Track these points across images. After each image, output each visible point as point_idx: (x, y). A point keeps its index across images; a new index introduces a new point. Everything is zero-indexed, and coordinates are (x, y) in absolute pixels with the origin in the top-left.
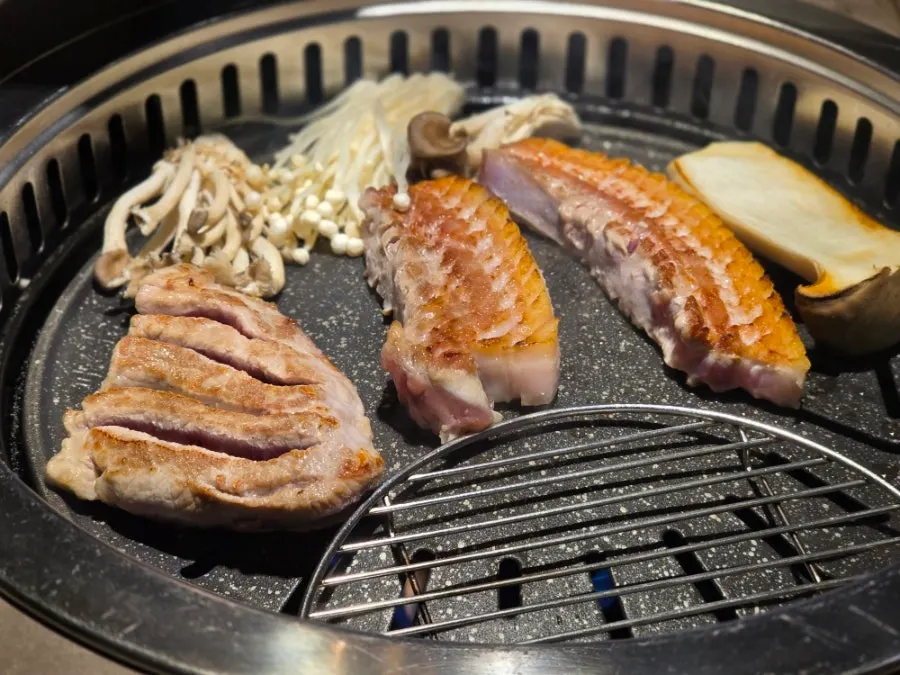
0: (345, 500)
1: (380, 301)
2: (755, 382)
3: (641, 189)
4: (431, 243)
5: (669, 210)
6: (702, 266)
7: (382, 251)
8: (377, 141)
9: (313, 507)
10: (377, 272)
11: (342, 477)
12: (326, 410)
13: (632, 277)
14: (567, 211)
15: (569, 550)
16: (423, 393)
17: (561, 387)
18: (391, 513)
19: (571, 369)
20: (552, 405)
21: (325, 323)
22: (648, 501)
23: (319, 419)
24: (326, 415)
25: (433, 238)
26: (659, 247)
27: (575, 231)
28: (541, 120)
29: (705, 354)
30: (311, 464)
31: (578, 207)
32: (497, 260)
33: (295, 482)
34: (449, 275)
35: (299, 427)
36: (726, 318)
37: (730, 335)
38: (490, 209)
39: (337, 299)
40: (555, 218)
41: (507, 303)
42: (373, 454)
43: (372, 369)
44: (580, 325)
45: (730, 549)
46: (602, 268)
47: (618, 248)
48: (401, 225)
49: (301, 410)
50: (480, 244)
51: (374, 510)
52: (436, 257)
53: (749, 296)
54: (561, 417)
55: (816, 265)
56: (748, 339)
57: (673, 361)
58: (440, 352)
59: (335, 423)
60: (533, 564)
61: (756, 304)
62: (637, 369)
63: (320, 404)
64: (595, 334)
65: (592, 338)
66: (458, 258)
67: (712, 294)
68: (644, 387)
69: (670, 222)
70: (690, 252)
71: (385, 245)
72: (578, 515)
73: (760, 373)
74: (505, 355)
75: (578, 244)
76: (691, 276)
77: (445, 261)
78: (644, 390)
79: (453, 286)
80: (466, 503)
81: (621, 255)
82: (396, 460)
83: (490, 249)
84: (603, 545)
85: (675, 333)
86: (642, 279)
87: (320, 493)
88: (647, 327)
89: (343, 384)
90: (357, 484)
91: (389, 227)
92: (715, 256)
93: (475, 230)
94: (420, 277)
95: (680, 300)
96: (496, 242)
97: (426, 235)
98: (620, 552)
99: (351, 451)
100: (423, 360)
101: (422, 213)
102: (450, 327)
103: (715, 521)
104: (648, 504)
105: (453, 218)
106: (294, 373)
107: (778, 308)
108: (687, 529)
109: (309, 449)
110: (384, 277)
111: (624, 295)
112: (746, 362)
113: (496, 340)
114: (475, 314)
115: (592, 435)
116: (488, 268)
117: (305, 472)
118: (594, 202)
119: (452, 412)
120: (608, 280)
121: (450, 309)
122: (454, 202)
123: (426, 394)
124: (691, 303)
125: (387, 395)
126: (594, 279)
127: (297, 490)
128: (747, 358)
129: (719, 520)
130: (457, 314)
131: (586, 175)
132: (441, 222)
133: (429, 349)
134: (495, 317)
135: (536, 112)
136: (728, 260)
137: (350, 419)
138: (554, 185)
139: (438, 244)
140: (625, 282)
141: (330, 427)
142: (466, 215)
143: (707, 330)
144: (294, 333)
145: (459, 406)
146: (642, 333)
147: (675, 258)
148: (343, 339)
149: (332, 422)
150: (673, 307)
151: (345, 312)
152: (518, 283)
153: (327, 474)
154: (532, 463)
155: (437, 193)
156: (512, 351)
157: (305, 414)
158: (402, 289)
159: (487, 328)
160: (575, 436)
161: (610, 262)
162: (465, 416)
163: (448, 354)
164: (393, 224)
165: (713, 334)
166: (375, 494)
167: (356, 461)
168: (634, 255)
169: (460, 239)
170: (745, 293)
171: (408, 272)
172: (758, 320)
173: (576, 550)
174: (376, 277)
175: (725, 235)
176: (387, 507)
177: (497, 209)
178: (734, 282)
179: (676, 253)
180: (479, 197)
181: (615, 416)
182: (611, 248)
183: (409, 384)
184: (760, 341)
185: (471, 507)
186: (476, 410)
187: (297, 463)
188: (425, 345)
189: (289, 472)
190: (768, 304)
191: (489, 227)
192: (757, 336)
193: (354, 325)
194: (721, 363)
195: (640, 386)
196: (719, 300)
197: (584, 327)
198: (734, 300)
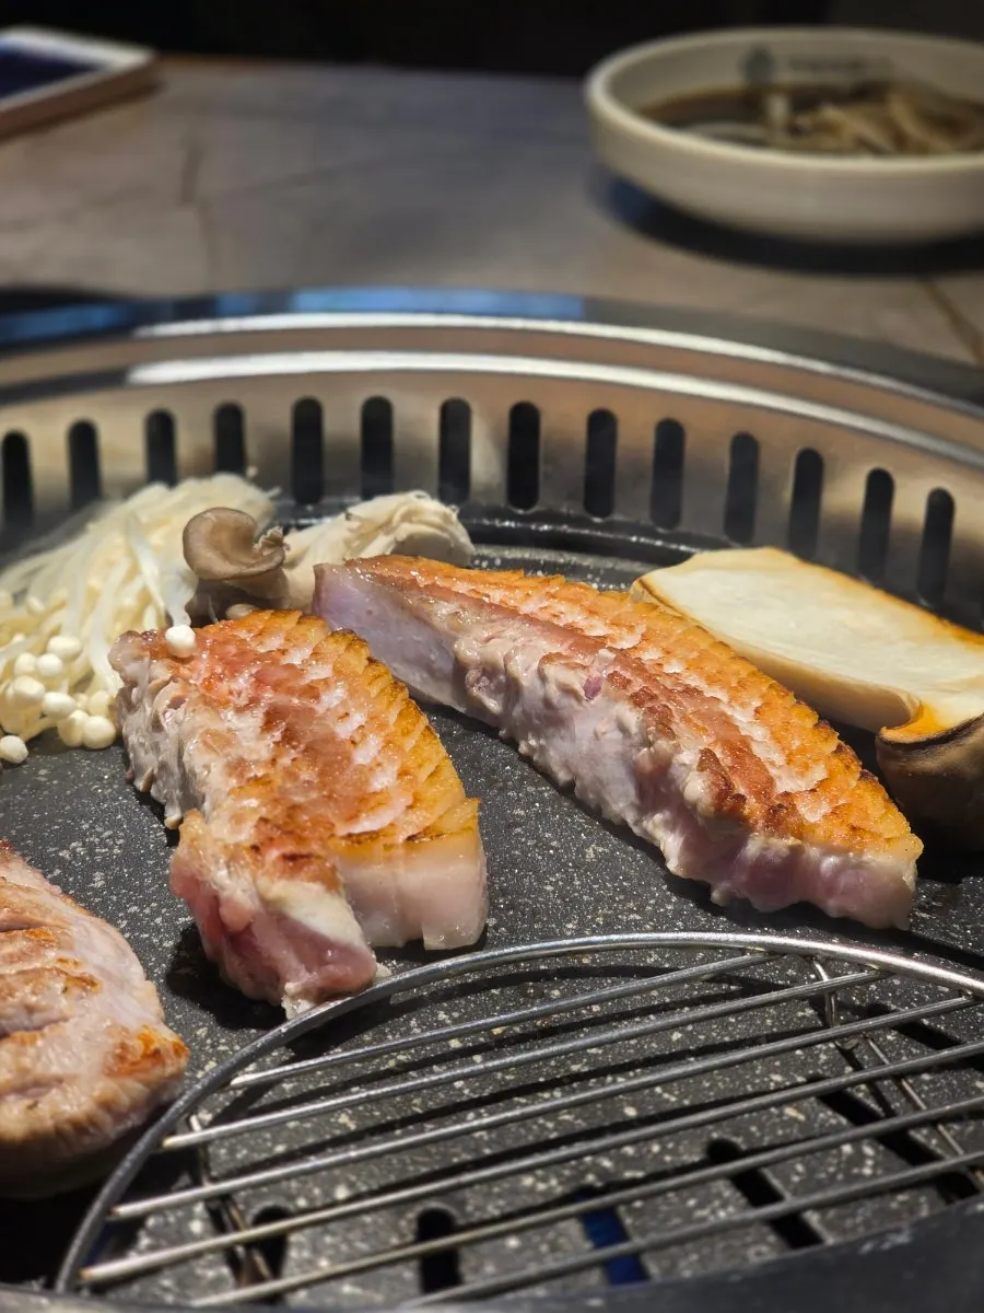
0: (119, 1117)
1: (158, 810)
2: (831, 889)
3: (592, 612)
4: (243, 701)
5: (644, 637)
6: (716, 710)
7: (156, 725)
8: (134, 571)
9: (59, 1132)
10: (149, 762)
11: (111, 1073)
12: (76, 963)
13: (596, 736)
14: (469, 649)
15: (541, 1187)
16: (248, 927)
17: (492, 922)
18: (205, 1144)
19: (504, 893)
20: (481, 945)
21: (65, 854)
22: (671, 1093)
23: (63, 976)
24: (77, 972)
25: (243, 695)
26: (638, 685)
27: (485, 681)
28: (405, 530)
29: (741, 842)
30: (52, 1055)
31: (488, 640)
32: (358, 719)
33: (21, 1090)
34: (277, 743)
35: (25, 994)
36: (771, 781)
37: (780, 806)
38: (335, 648)
39: (82, 817)
40: (447, 667)
41: (383, 781)
42: (166, 1036)
43: (152, 917)
44: (509, 827)
45: (830, 1165)
46: (538, 736)
47: (568, 691)
48: (186, 680)
49: (27, 967)
50: (324, 698)
51: (170, 1142)
52: (254, 720)
53: (802, 750)
54: (500, 964)
55: (904, 698)
56: (812, 813)
57: (683, 865)
58: (273, 854)
59: (92, 983)
60: (477, 1216)
61: (815, 761)
62: (621, 886)
63: (65, 955)
64: (539, 838)
65: (536, 846)
66: (290, 719)
67: (740, 749)
68: (636, 912)
69: (650, 655)
70: (690, 692)
71: (161, 710)
72: (550, 1125)
73: (838, 870)
74: (389, 860)
75: (493, 705)
76: (700, 723)
77: (269, 724)
78: (638, 917)
79: (285, 761)
80: (344, 1119)
81: (573, 702)
82: (210, 1057)
83: (343, 703)
84: (601, 1173)
85: (684, 813)
86: (618, 735)
87: (70, 1104)
88: (630, 818)
89: (104, 932)
90: (139, 1086)
91: (167, 683)
92: (732, 699)
93: (315, 678)
94: (226, 751)
95: (688, 757)
96: (352, 693)
97: (231, 693)
98: (634, 1183)
99: (125, 1029)
100: (247, 865)
101: (221, 659)
102: (290, 816)
103: (795, 1120)
104: (673, 1099)
105: (275, 662)
106: (13, 911)
107: (853, 767)
108: (748, 1136)
109: (46, 1030)
110: (163, 766)
111: (585, 771)
112: (813, 852)
113: (373, 835)
114: (330, 797)
115: (556, 993)
116: (344, 731)
117: (39, 1070)
118: (512, 630)
119: (302, 959)
120: (552, 753)
121: (284, 791)
122: (274, 643)
123: (255, 929)
124: (707, 760)
125: (183, 954)
126: (526, 759)
127: (27, 1102)
128: (812, 844)
129: (802, 1117)
130: (298, 799)
131: (497, 596)
132: (254, 671)
133: (255, 848)
134: (364, 801)
135: (396, 518)
136: (757, 703)
137: (122, 984)
138: (443, 610)
139: (254, 701)
140: (585, 745)
141: (84, 989)
142: (296, 658)
143: (741, 798)
144: (8, 861)
145: (314, 947)
146: (621, 830)
147: (669, 699)
148: (98, 876)
149: (87, 983)
150: (675, 771)
151: (99, 835)
152: (400, 749)
153: (83, 1070)
154: (455, 1044)
155: (243, 634)
156: (400, 851)
157: (38, 972)
158: (197, 770)
159: (353, 818)
160: (526, 996)
161: (551, 719)
162: (327, 963)
163: (292, 858)
164: (173, 679)
165: (753, 807)
166: (172, 1110)
167: (137, 1045)
168: (598, 698)
169: (291, 692)
170: (794, 747)
171: (205, 743)
172: (821, 783)
173: (555, 1186)
174: (149, 771)
175: (744, 670)
176: (197, 1134)
177: (349, 646)
178: (772, 733)
179: (669, 693)
180: (314, 633)
181: (594, 961)
182: (553, 692)
183: (224, 911)
184: (833, 813)
185: (352, 1126)
186: (346, 952)
187: (25, 1054)
188: (248, 844)
189: (10, 1071)
190: (835, 761)
191: (337, 672)
192: (825, 808)
193: (116, 851)
194: (770, 855)
195: (631, 911)
196: (753, 756)
197: (519, 830)
198: (779, 758)
